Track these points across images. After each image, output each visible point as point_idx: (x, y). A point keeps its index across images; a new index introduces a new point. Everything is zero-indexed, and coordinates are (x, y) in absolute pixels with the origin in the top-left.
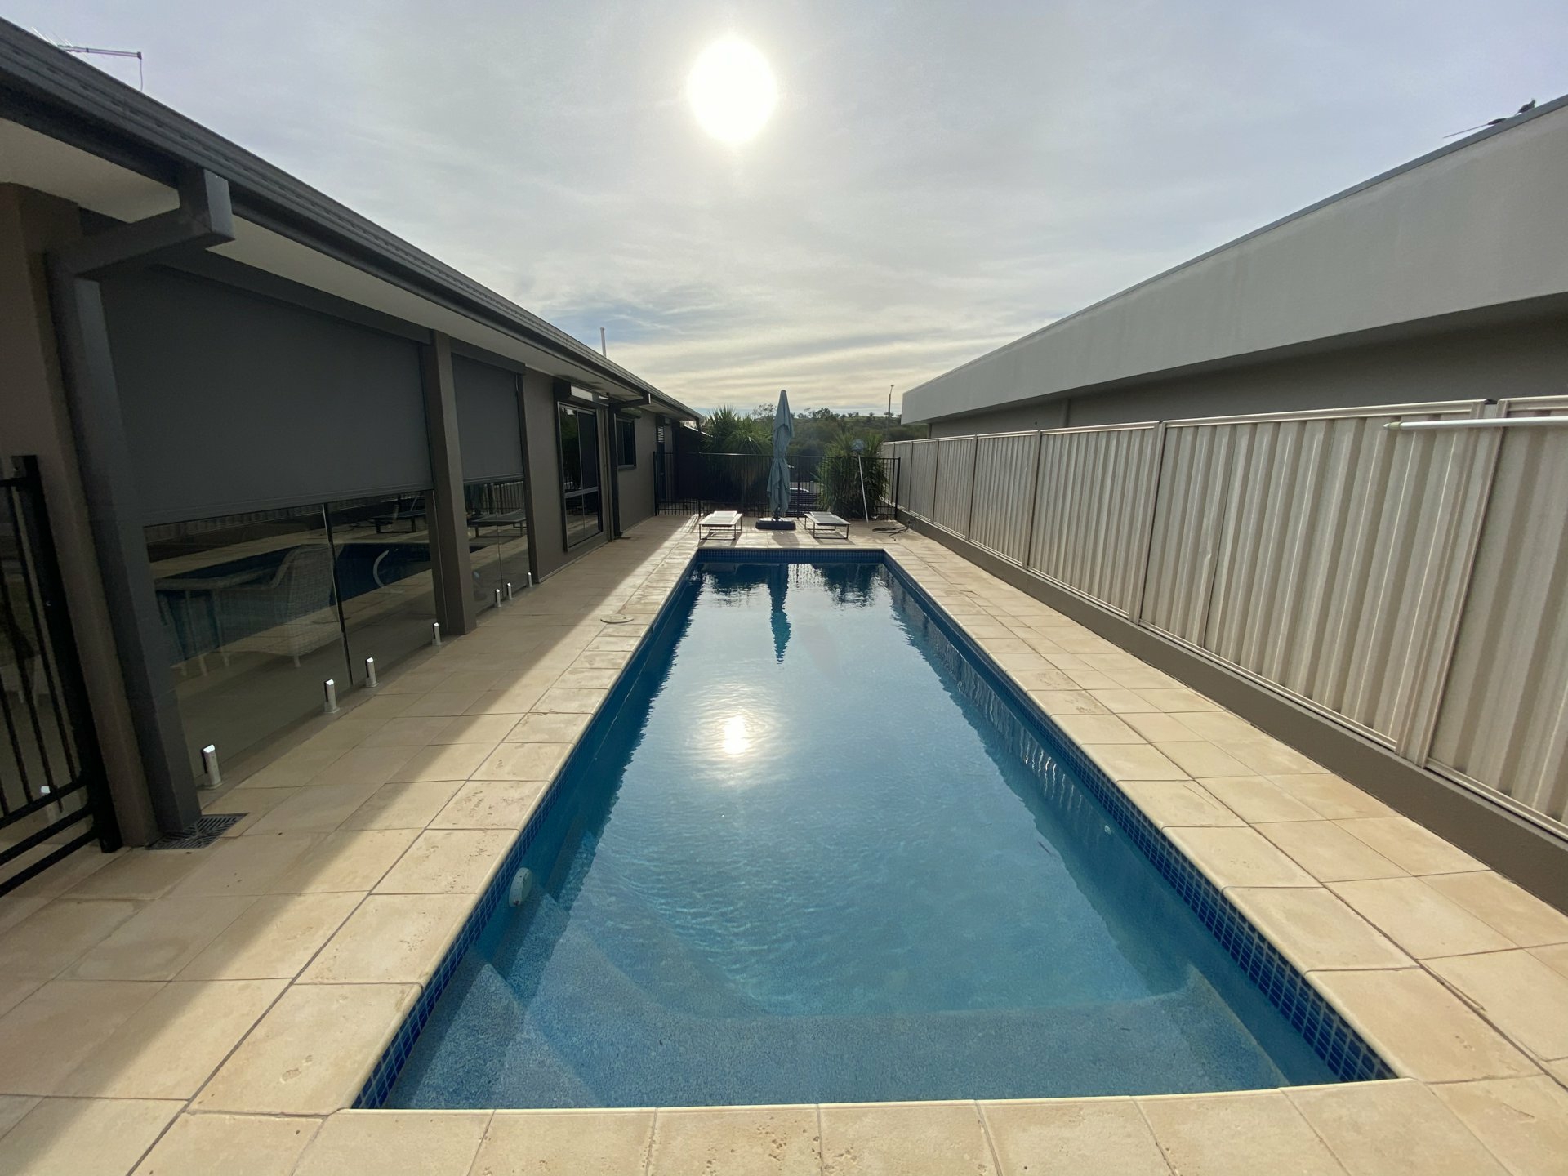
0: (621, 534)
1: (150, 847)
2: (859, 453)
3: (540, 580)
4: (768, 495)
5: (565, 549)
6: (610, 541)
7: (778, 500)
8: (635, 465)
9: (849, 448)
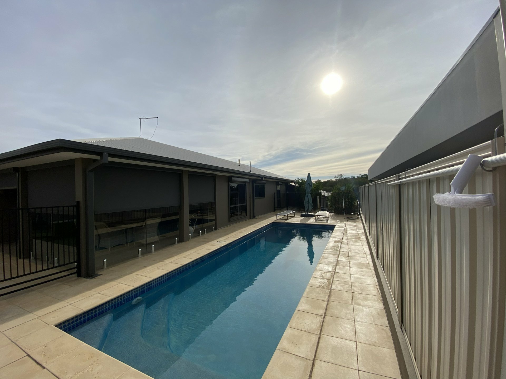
0: (255, 217)
1: (84, 278)
2: (343, 191)
3: (217, 229)
4: (305, 206)
5: (229, 221)
6: (250, 219)
7: (307, 207)
8: (264, 197)
9: (339, 190)
